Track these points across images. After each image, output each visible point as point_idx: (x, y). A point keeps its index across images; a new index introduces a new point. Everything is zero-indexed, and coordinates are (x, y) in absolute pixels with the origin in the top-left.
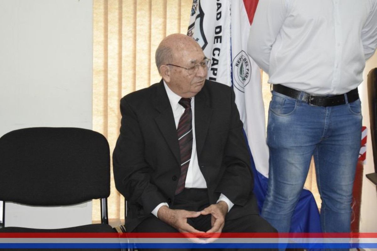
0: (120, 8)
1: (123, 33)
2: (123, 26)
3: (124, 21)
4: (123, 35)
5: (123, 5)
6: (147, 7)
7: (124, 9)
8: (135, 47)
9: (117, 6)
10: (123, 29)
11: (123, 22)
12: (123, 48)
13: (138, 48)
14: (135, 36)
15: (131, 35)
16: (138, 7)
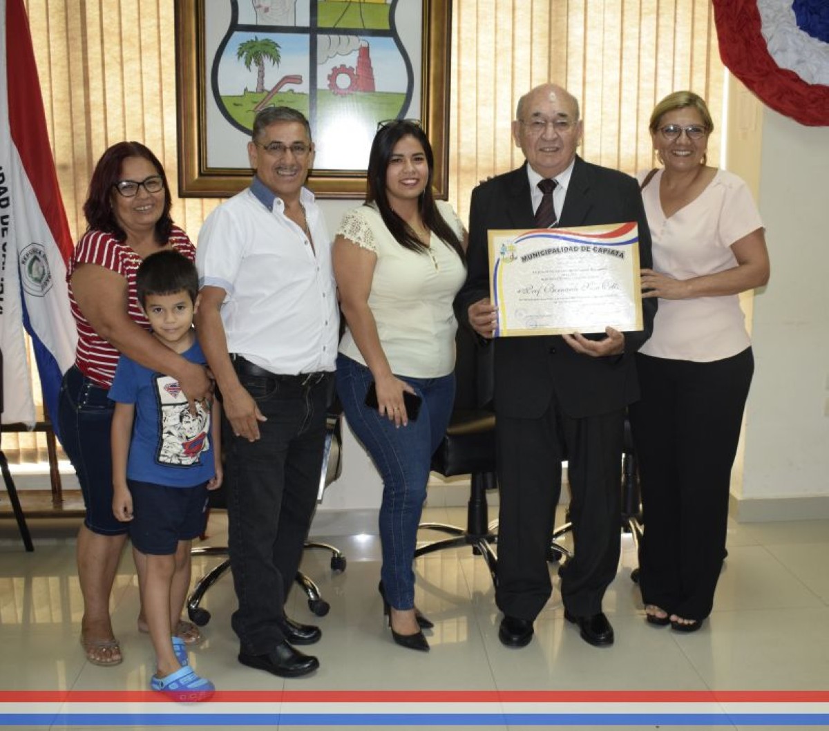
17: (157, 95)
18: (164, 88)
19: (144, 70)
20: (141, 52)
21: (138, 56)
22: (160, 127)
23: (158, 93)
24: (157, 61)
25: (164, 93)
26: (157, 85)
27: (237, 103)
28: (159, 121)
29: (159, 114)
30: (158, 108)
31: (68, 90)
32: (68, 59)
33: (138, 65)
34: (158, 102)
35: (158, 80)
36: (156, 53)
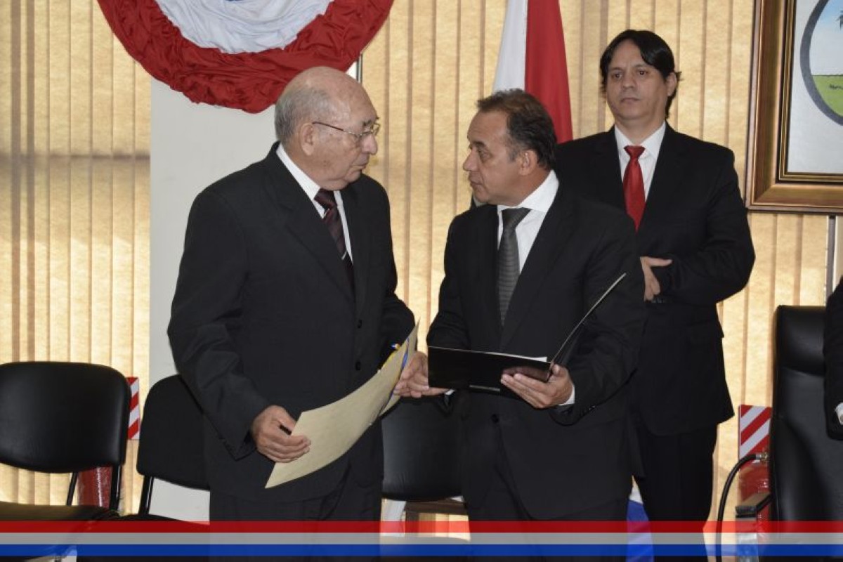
0: (408, 199)
1: (411, 236)
2: (411, 227)
3: (414, 219)
4: (411, 241)
5: (413, 195)
6: (451, 197)
7: (414, 200)
8: (430, 260)
9: (402, 196)
10: (412, 232)
11: (411, 221)
12: (411, 262)
13: (433, 261)
14: (430, 242)
15: (423, 240)
16: (436, 197)
17: (697, 71)
18: (707, 60)
19: (683, 37)
20: (679, 14)
21: (674, 18)
22: (698, 114)
23: (700, 68)
24: (701, 26)
25: (708, 68)
26: (699, 57)
27: (835, 85)
28: (697, 105)
29: (699, 97)
30: (698, 88)
31: (578, 62)
32: (582, 22)
33: (675, 29)
34: (699, 80)
35: (700, 50)
36: (701, 15)
